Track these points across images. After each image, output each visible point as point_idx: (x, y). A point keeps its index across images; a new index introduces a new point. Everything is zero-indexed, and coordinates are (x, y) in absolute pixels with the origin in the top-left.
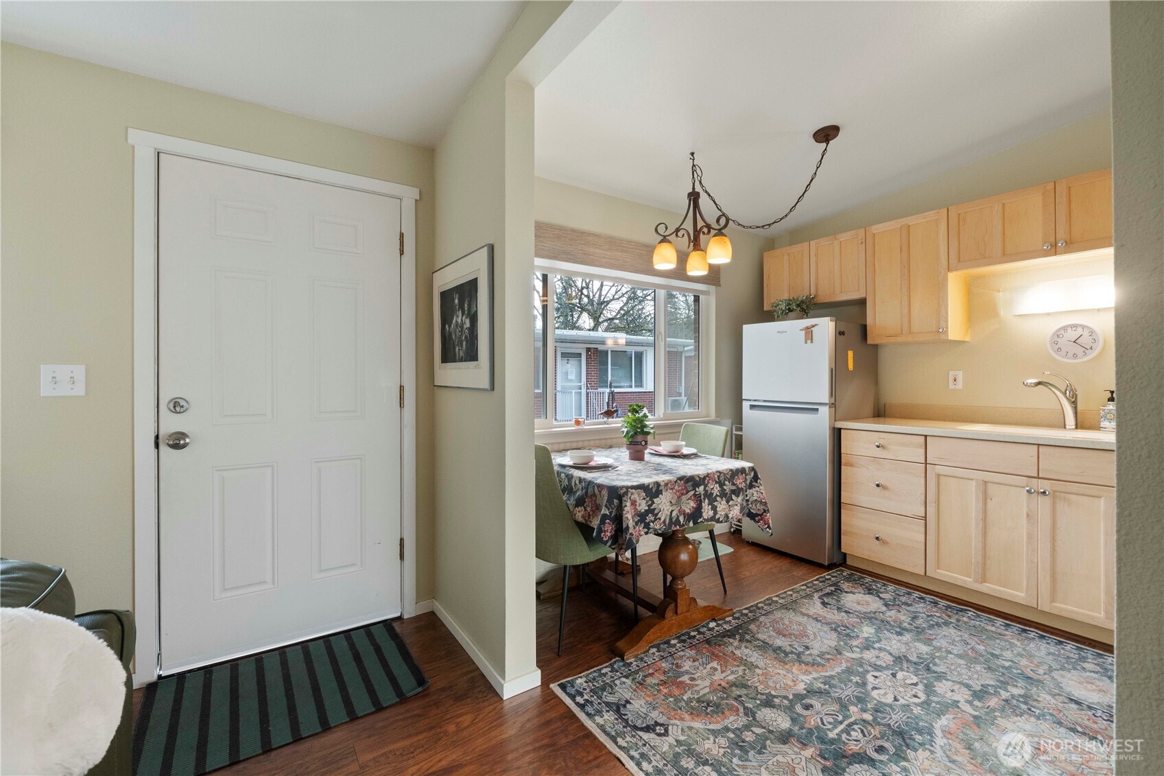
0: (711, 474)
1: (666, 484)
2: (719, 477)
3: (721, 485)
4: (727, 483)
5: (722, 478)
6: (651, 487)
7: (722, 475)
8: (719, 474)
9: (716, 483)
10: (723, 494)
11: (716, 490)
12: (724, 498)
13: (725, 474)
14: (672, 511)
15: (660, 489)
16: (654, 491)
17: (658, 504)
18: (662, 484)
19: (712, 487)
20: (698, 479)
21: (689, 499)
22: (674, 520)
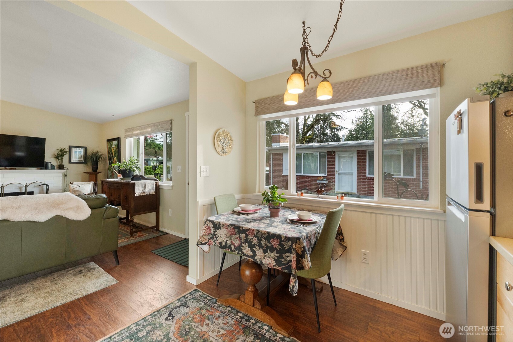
0: (251, 229)
1: (223, 225)
2: (257, 233)
3: (259, 240)
4: (263, 239)
5: (260, 235)
6: (216, 223)
7: (259, 233)
8: (257, 232)
9: (255, 236)
10: (260, 246)
11: (255, 241)
12: (261, 249)
13: (262, 234)
14: (227, 241)
15: (220, 226)
16: (217, 226)
17: (218, 233)
18: (221, 224)
19: (252, 238)
20: (241, 229)
21: (236, 238)
22: (228, 245)
